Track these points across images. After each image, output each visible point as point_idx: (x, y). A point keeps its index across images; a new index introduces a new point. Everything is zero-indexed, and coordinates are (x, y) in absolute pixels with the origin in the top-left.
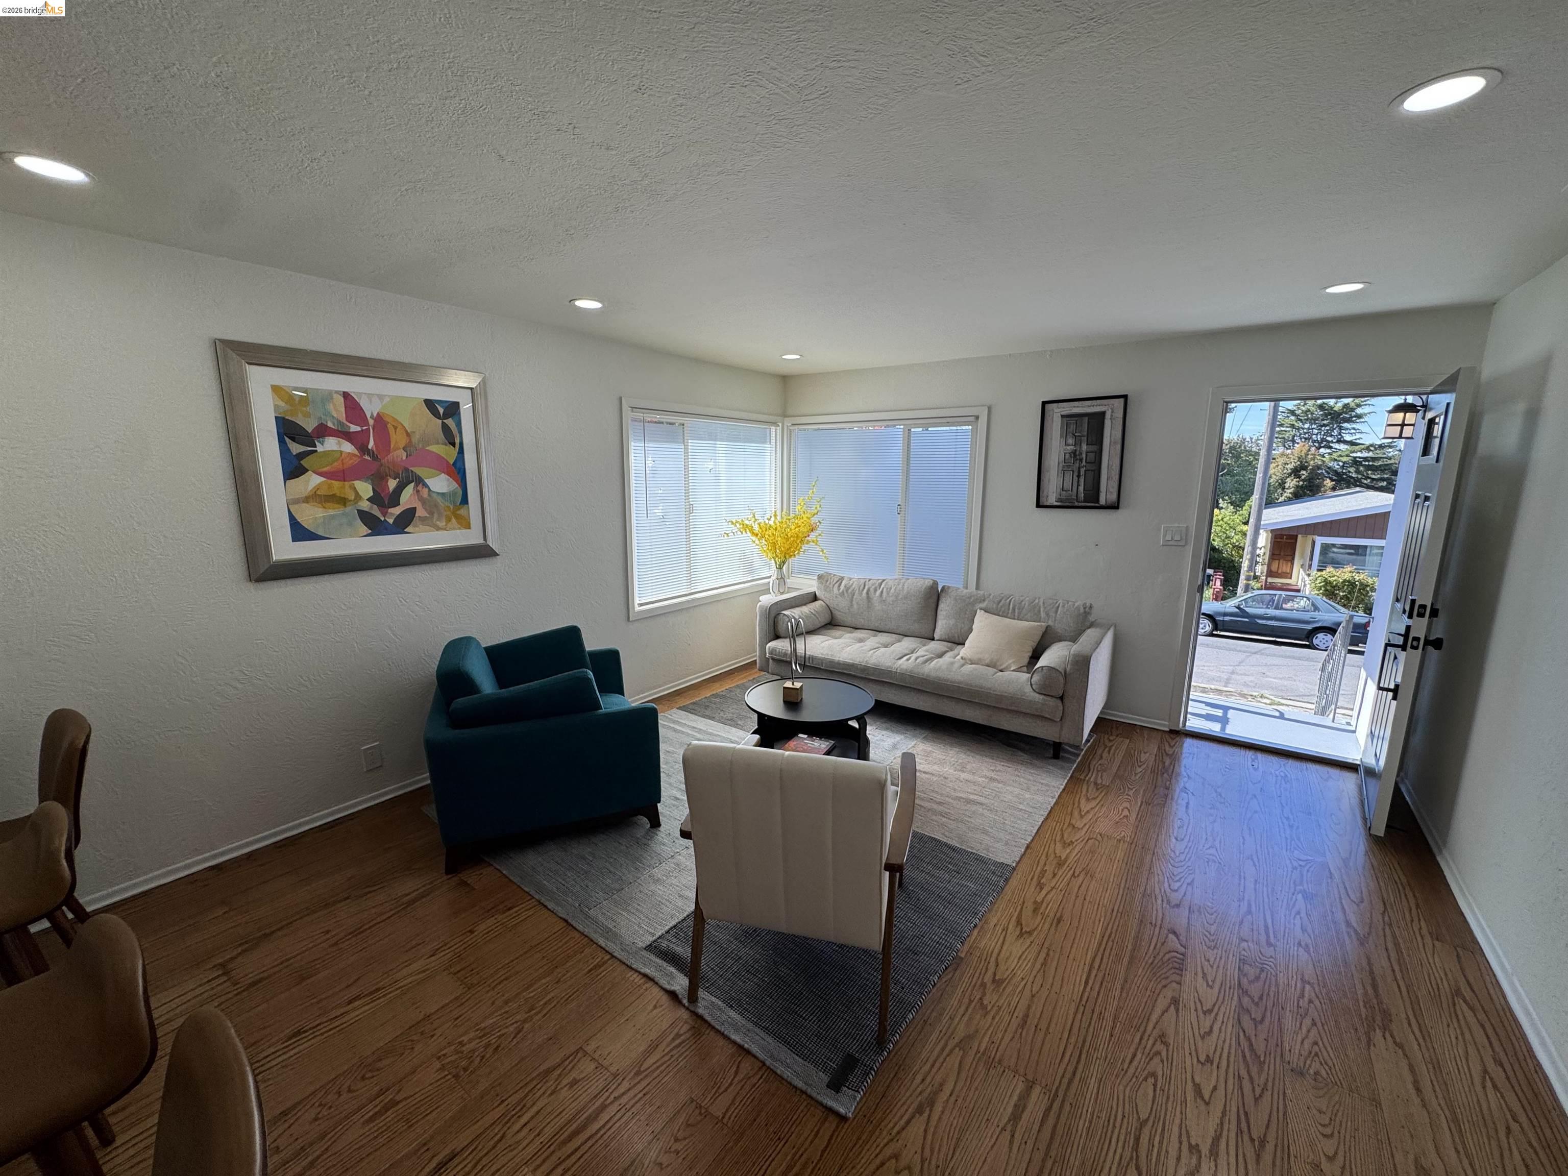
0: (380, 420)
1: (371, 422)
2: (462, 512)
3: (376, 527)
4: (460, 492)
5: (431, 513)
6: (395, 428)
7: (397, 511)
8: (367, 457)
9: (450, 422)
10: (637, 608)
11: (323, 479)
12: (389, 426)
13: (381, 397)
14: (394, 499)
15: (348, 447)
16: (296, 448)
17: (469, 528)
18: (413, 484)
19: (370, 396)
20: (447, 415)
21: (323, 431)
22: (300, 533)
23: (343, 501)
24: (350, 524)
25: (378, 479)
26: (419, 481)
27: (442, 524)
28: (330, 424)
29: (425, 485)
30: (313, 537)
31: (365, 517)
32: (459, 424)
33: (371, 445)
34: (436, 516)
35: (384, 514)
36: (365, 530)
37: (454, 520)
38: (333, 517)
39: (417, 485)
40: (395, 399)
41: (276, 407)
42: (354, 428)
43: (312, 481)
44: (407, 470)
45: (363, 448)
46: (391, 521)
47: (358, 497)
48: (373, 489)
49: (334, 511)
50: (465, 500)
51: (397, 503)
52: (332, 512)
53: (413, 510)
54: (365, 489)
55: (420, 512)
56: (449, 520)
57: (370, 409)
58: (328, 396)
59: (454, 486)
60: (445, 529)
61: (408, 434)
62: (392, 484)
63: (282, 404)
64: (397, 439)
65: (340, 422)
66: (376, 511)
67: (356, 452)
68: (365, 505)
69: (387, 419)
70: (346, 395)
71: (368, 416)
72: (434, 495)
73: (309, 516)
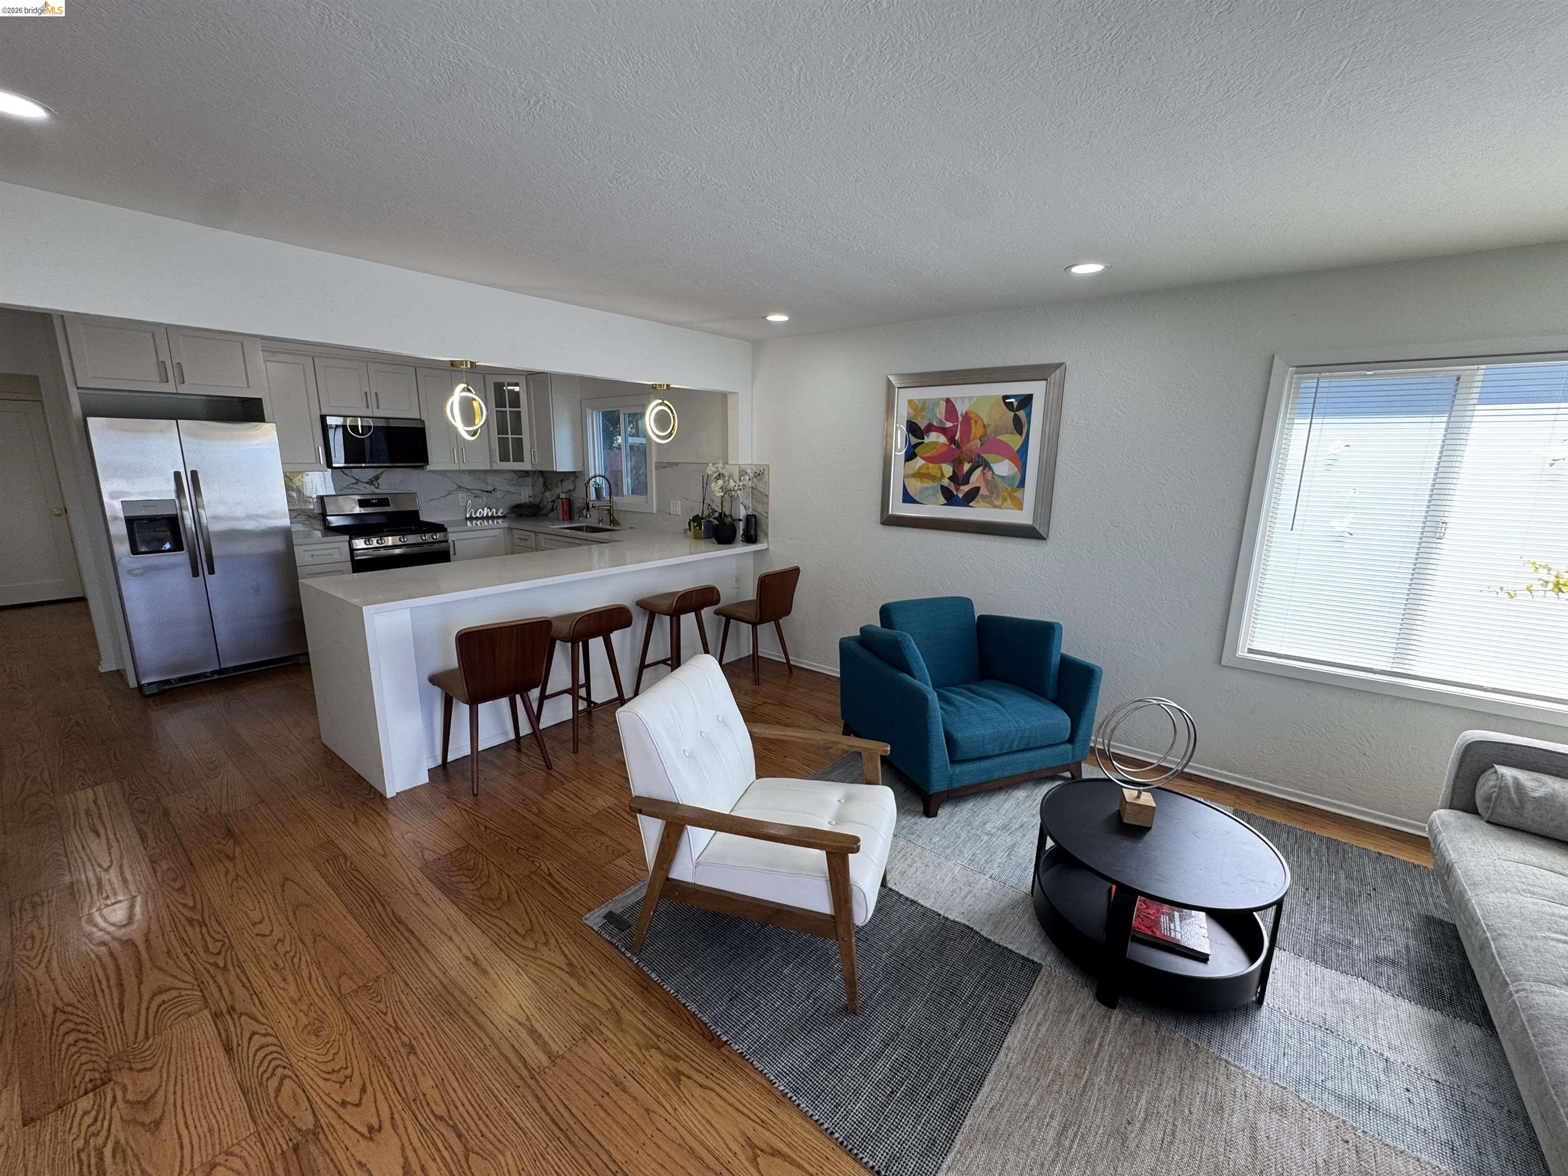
0: (967, 417)
1: (960, 419)
2: (1018, 494)
3: (950, 499)
4: (1019, 476)
5: (992, 493)
6: (976, 422)
7: (965, 488)
8: (953, 446)
9: (1022, 414)
10: (1242, 653)
11: (924, 462)
12: (972, 421)
13: (970, 399)
14: (966, 480)
15: (942, 439)
16: (914, 441)
17: (1022, 509)
18: (980, 469)
19: (963, 398)
20: (1020, 408)
21: (930, 428)
22: (908, 498)
23: (933, 478)
24: (935, 495)
25: (957, 463)
26: (986, 465)
27: (997, 503)
28: (935, 424)
29: (991, 469)
30: (913, 501)
31: (946, 492)
32: (1029, 415)
33: (957, 437)
34: (995, 495)
35: (957, 490)
36: (943, 500)
37: (1009, 500)
38: (926, 489)
39: (984, 469)
40: (980, 398)
41: (908, 414)
42: (949, 425)
43: (919, 462)
44: (979, 456)
45: (952, 440)
46: (961, 496)
47: (943, 475)
48: (954, 471)
49: (928, 484)
50: (1022, 484)
51: (967, 483)
52: (926, 485)
53: (977, 490)
54: (948, 469)
55: (983, 491)
56: (1005, 500)
57: (961, 409)
58: (936, 402)
59: (1016, 470)
60: (1000, 508)
61: (985, 427)
62: (967, 467)
63: (911, 411)
64: (977, 431)
65: (941, 422)
66: (952, 488)
67: (947, 443)
68: (946, 482)
69: (972, 416)
70: (948, 401)
71: (959, 414)
72: (996, 478)
73: (915, 487)
